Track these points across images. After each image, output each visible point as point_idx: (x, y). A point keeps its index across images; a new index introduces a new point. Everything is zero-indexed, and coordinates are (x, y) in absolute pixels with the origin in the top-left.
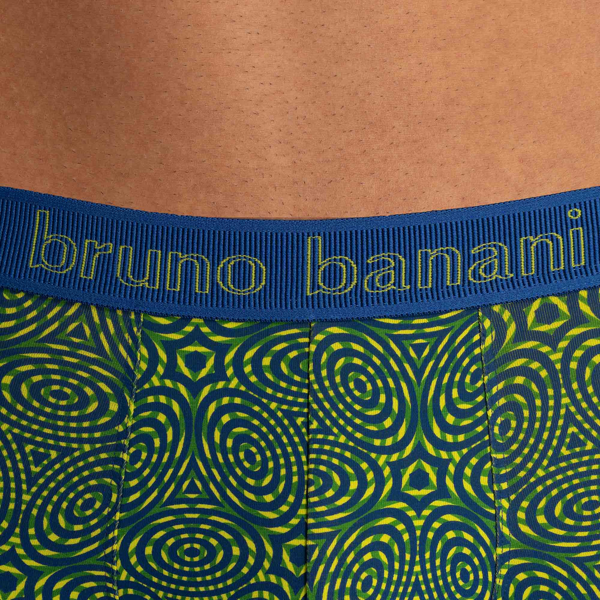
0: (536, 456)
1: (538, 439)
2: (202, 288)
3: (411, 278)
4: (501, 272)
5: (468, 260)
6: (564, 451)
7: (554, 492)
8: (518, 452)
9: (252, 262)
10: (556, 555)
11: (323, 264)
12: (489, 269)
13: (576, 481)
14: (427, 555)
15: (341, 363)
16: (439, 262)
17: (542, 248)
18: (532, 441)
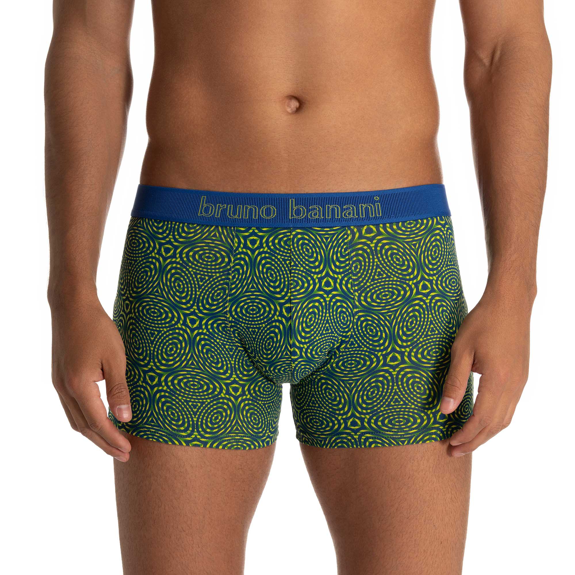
0: (367, 278)
1: (367, 273)
2: (255, 217)
3: (324, 215)
4: (353, 215)
5: (342, 210)
6: (376, 277)
7: (373, 291)
8: (360, 277)
9: (272, 208)
10: (374, 312)
11: (295, 208)
12: (349, 214)
13: (380, 287)
14: (331, 311)
15: (301, 242)
16: (333, 210)
17: (367, 208)
18: (365, 273)
